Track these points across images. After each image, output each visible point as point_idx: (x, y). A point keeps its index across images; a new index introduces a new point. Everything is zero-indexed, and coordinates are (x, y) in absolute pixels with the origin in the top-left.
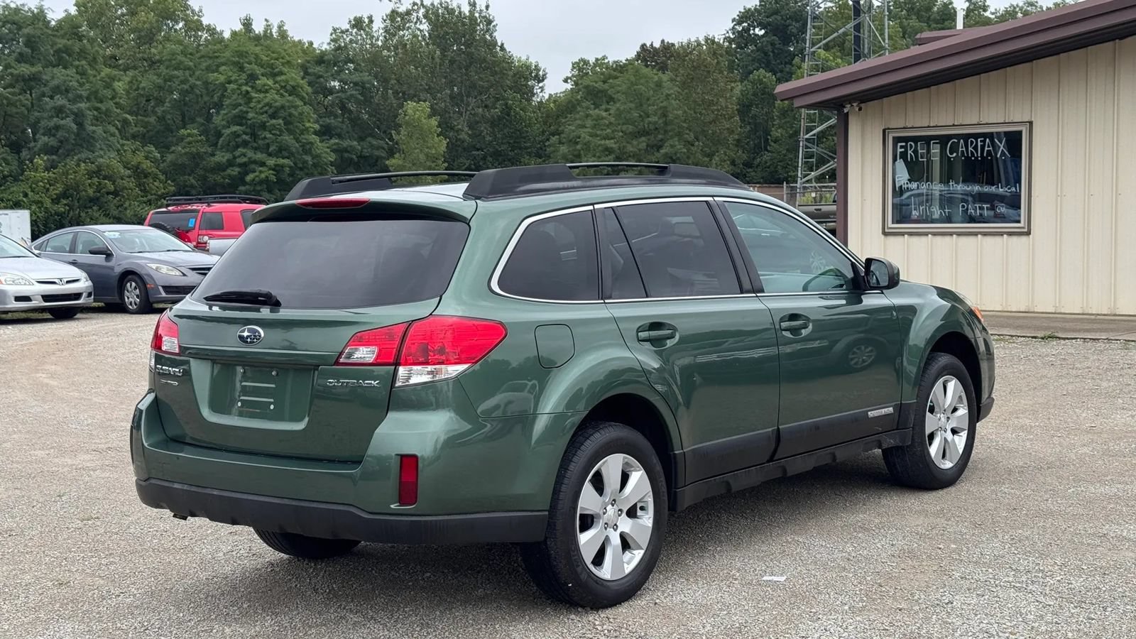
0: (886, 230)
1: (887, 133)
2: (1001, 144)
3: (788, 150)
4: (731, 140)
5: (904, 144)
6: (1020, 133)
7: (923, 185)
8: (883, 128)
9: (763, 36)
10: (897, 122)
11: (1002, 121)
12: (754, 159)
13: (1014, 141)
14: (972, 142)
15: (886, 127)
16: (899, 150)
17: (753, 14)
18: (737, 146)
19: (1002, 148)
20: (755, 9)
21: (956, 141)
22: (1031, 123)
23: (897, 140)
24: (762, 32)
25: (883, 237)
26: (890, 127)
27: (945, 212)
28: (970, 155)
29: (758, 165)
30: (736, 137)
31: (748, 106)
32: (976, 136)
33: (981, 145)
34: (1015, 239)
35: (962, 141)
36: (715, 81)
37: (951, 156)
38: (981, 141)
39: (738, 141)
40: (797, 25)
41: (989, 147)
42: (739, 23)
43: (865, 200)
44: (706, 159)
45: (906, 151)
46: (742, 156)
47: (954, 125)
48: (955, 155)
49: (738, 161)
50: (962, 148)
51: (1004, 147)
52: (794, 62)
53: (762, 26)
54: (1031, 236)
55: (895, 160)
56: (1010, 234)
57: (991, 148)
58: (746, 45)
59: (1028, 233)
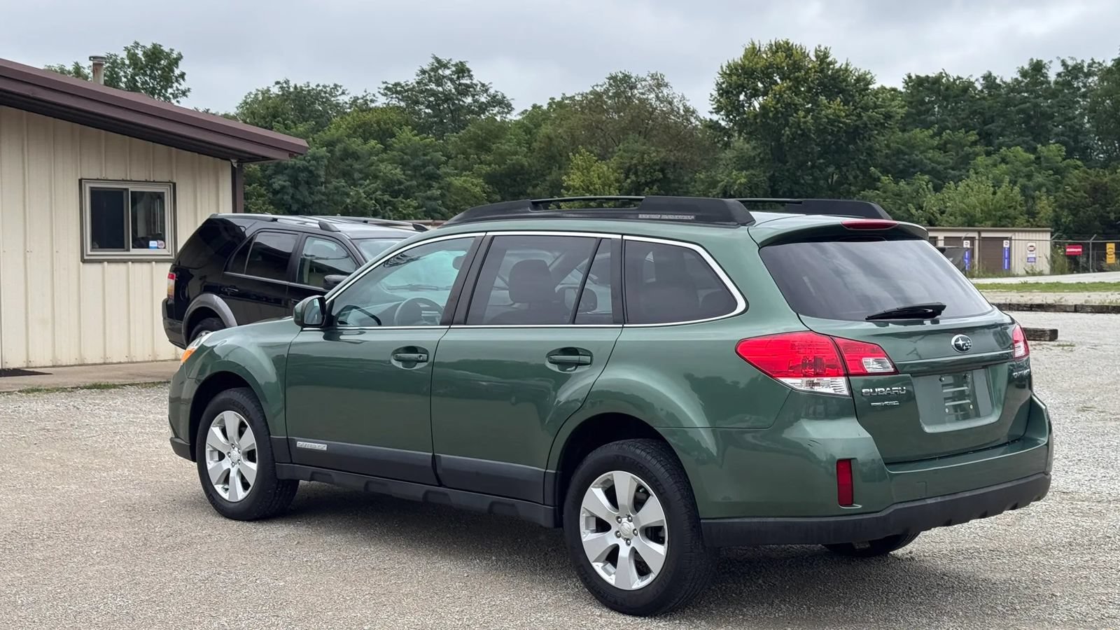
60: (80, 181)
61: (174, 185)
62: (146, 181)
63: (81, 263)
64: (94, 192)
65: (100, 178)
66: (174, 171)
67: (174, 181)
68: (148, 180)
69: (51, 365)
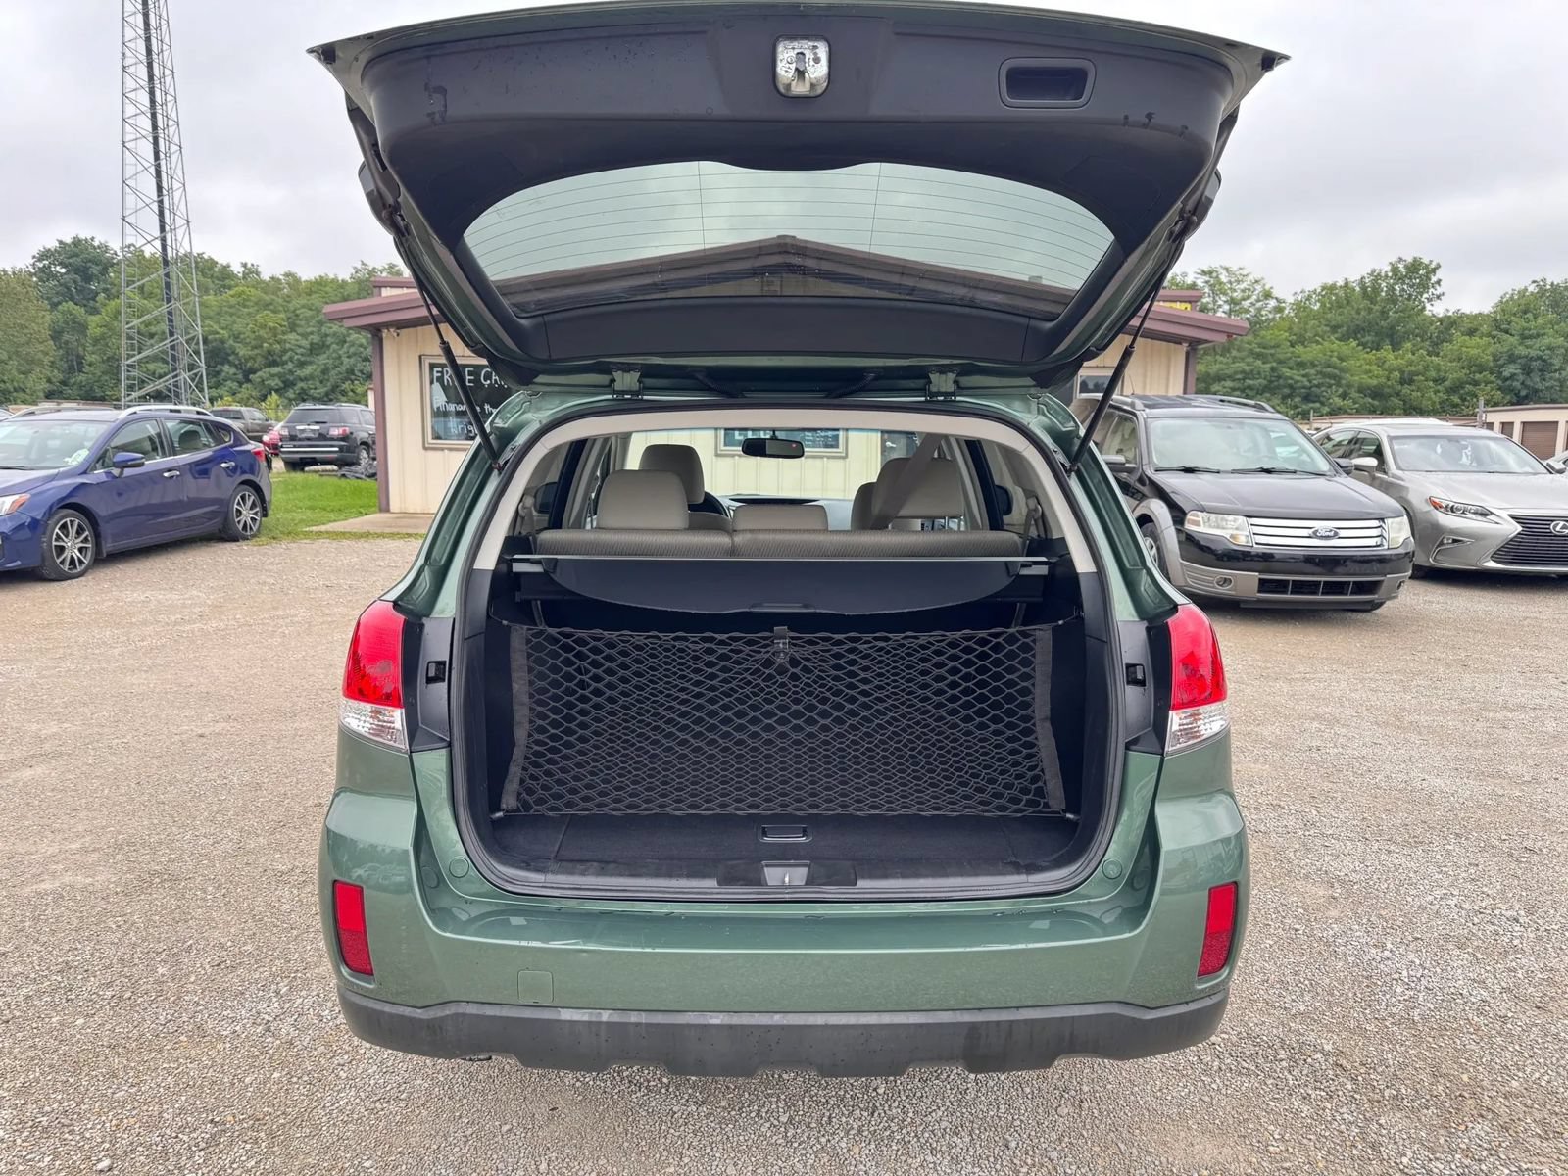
0: (427, 445)
1: (423, 359)
3: (103, 373)
4: (46, 361)
5: (440, 370)
7: (459, 407)
8: (419, 353)
9: (65, 274)
10: (432, 350)
12: (68, 379)
15: (422, 353)
16: (436, 375)
17: (53, 254)
18: (51, 366)
20: (55, 250)
21: (489, 370)
23: (432, 367)
24: (63, 271)
25: (424, 451)
26: (425, 354)
29: (75, 384)
30: (52, 359)
31: (59, 332)
36: (26, 308)
37: (485, 383)
39: (52, 362)
40: (98, 268)
42: (40, 260)
44: (21, 376)
45: (442, 377)
46: (58, 376)
48: (489, 382)
49: (54, 380)
50: (495, 376)
52: (97, 299)
53: (62, 264)
55: (432, 383)
58: (48, 280)
62: (1097, 367)
68: (1099, 365)
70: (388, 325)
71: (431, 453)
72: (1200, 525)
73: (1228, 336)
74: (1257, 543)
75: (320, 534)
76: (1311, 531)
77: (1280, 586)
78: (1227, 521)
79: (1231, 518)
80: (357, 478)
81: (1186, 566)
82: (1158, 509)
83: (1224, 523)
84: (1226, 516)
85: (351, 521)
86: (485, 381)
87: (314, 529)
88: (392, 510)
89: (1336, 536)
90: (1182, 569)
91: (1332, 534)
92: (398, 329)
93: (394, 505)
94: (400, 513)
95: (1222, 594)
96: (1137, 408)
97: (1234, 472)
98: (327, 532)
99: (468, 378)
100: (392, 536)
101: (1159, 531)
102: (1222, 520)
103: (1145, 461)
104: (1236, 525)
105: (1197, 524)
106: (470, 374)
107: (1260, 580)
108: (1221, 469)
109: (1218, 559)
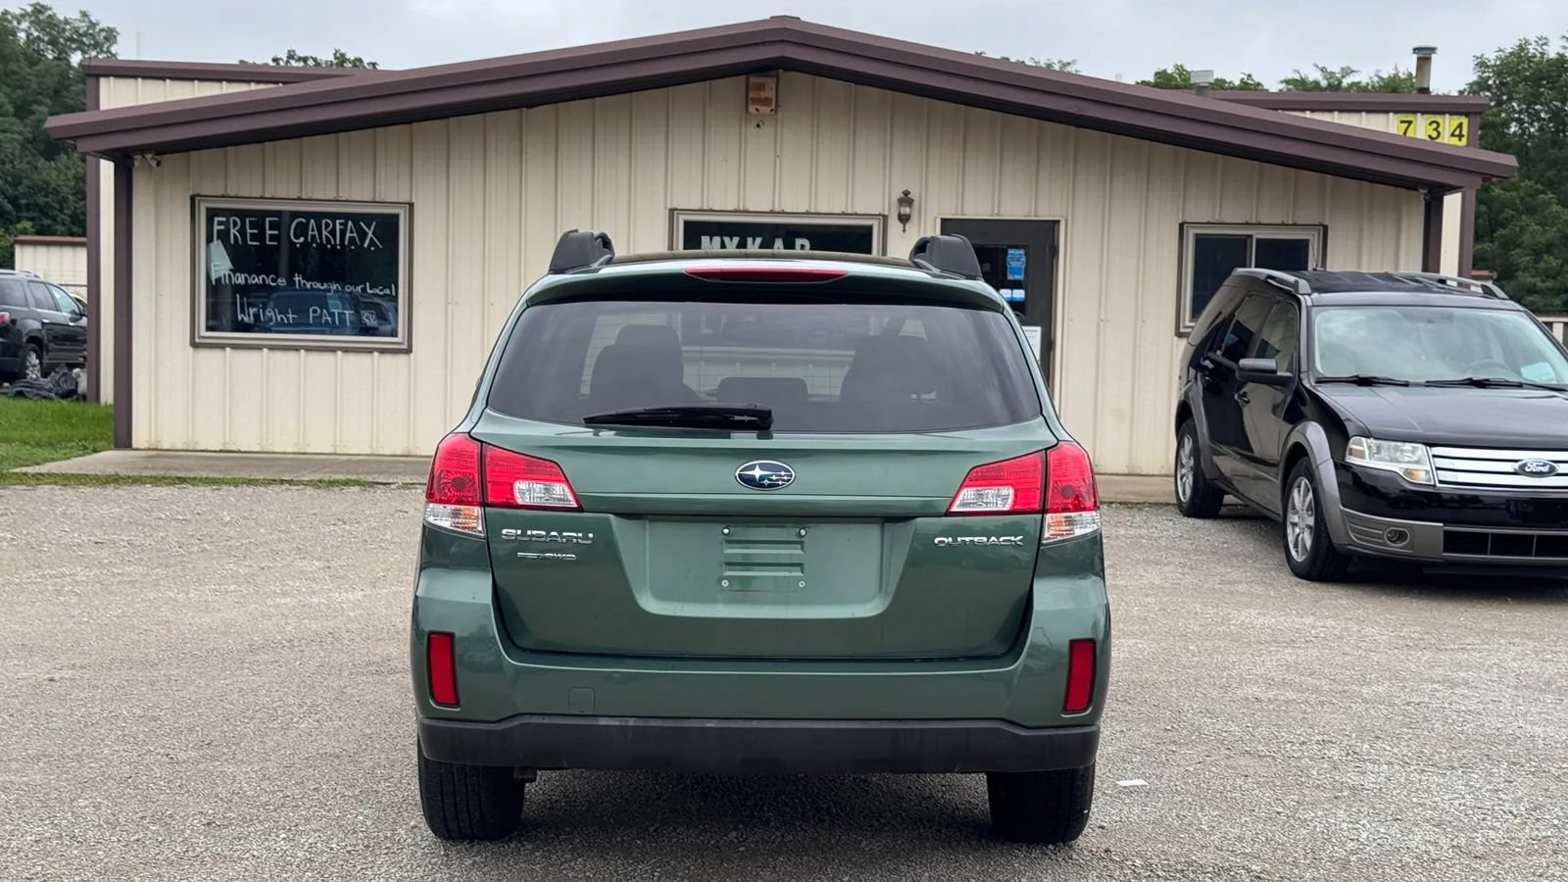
0: (197, 340)
1: (197, 202)
2: (369, 229)
5: (224, 219)
6: (396, 216)
7: (254, 279)
8: (191, 193)
10: (211, 187)
11: (369, 200)
13: (388, 226)
14: (327, 225)
15: (196, 193)
16: (216, 227)
19: (370, 235)
21: (304, 220)
22: (411, 205)
23: (212, 214)
25: (191, 349)
26: (202, 194)
27: (288, 319)
28: (324, 242)
32: (334, 216)
33: (341, 230)
34: (389, 358)
35: (312, 221)
37: (296, 241)
38: (341, 224)
41: (352, 232)
43: (161, 295)
45: (228, 230)
47: (299, 199)
48: (302, 239)
50: (313, 230)
51: (373, 234)
54: (412, 355)
55: (209, 240)
56: (382, 351)
57: (355, 235)
59: (408, 351)
60: (1181, 226)
61: (1326, 228)
62: (1283, 224)
63: (1176, 338)
64: (1200, 240)
65: (1211, 221)
66: (1328, 212)
67: (1326, 223)
68: (1286, 222)
69: (1126, 472)
70: (142, 150)
71: (204, 354)
72: (1366, 456)
73: (1484, 180)
74: (1441, 482)
75: (39, 479)
76: (1516, 465)
77: (1477, 543)
78: (1402, 451)
79: (1408, 446)
80: (44, 397)
81: (1348, 515)
82: (1315, 435)
83: (1398, 454)
84: (1399, 444)
85: (74, 460)
86: (297, 237)
87: (30, 470)
88: (134, 446)
89: (1552, 472)
90: (1344, 521)
91: (1546, 469)
92: (157, 154)
93: (140, 436)
94: (149, 449)
95: (1397, 553)
96: (1301, 291)
97: (1429, 384)
98: (50, 475)
99: (268, 232)
100: (157, 481)
101: (1314, 467)
102: (1396, 449)
103: (1304, 368)
104: (1415, 458)
105: (1361, 455)
106: (272, 226)
107: (1446, 533)
108: (1411, 381)
109: (1390, 506)
